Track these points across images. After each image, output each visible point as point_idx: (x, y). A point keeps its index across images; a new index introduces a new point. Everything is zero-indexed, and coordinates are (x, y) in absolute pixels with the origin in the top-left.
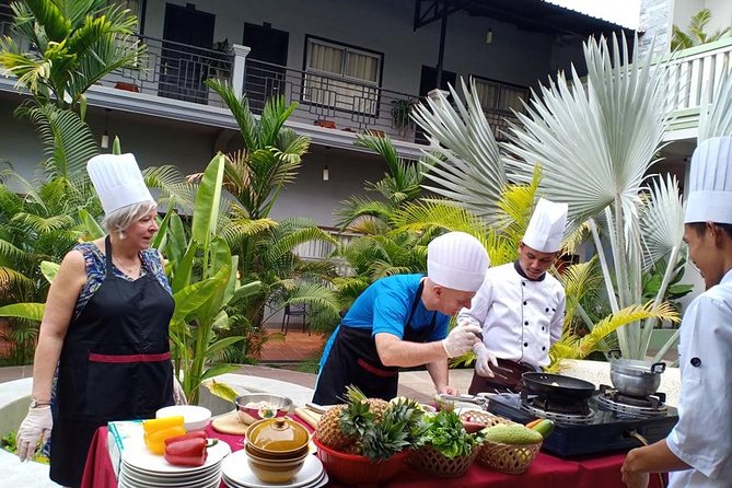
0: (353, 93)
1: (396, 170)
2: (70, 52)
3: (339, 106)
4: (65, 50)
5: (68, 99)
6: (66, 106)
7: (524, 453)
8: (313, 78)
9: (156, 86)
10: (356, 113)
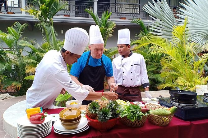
0: (131, 7)
1: (144, 29)
2: (46, 7)
3: (126, 12)
4: (45, 7)
5: (48, 20)
6: (48, 22)
7: (165, 119)
8: (119, 5)
9: (74, 14)
10: (132, 14)
